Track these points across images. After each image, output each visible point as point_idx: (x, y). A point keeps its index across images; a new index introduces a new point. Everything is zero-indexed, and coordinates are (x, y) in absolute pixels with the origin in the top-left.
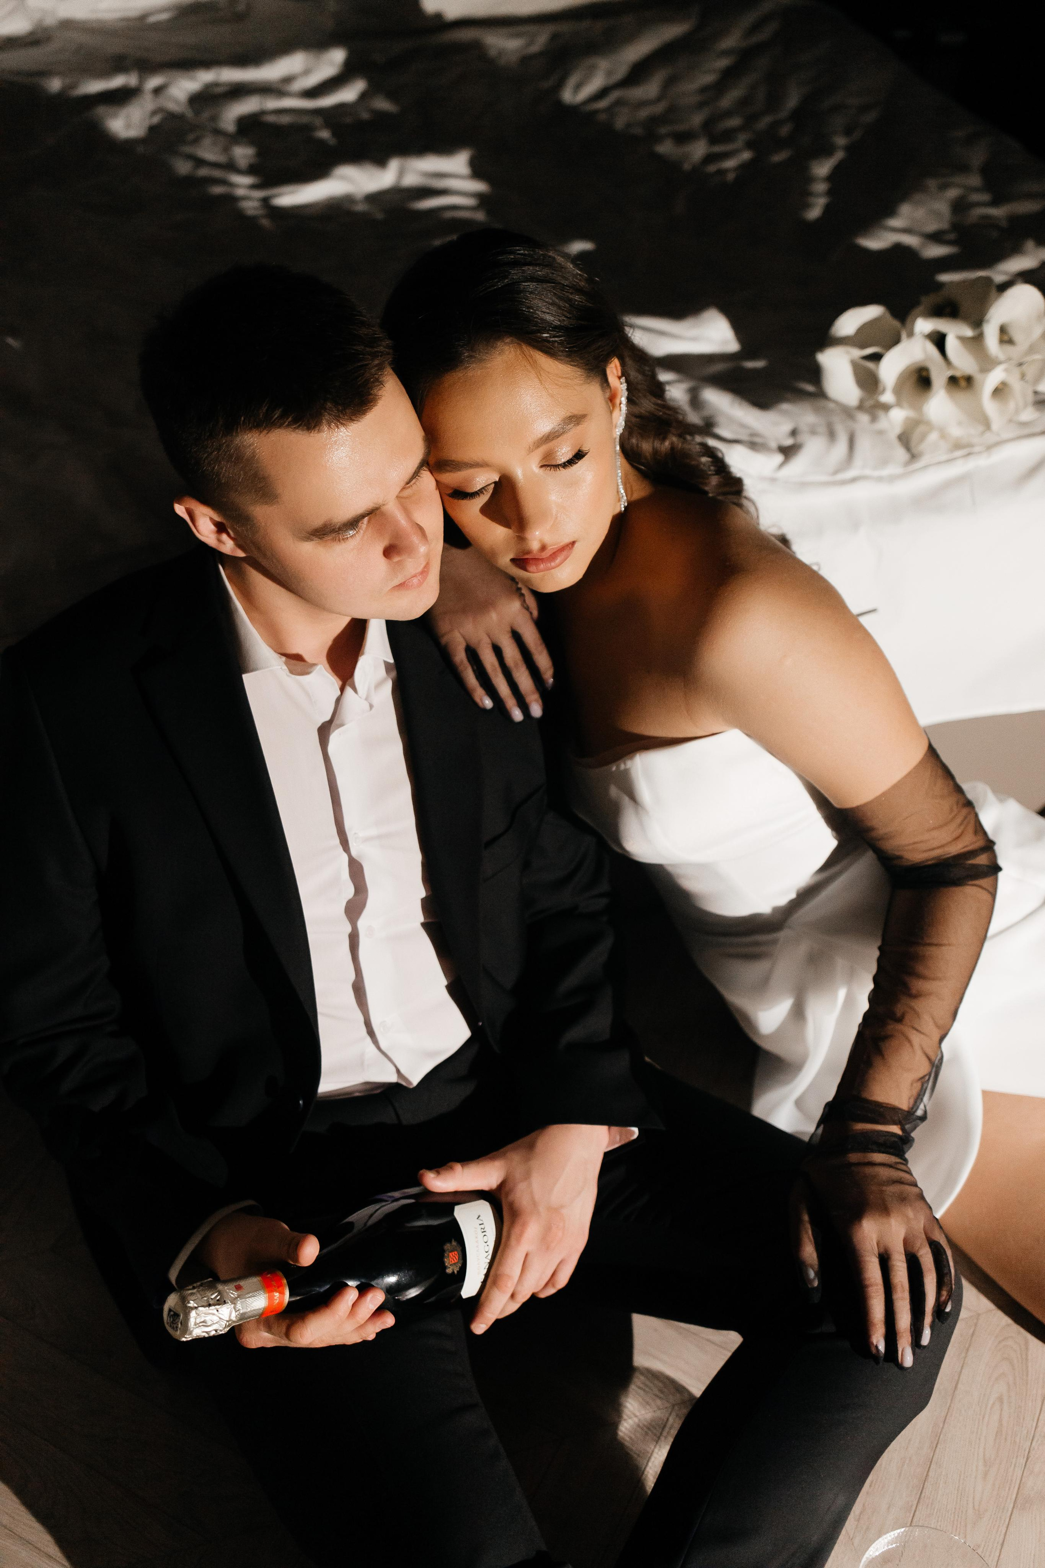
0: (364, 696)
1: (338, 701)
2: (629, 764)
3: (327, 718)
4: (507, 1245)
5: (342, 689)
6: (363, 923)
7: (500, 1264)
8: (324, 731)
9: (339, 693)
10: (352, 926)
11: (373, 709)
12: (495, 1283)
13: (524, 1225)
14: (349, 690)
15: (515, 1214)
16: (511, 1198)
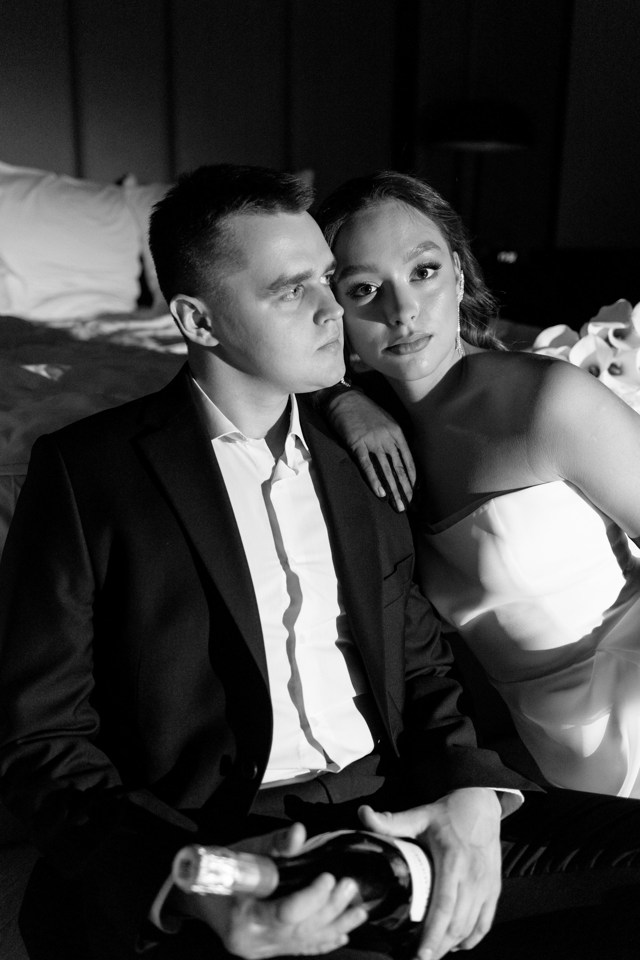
0: (291, 467)
1: (274, 468)
2: (486, 507)
3: (268, 478)
4: (442, 874)
5: (277, 462)
6: (298, 627)
7: (440, 887)
8: (266, 487)
9: (274, 464)
10: (289, 632)
11: (299, 474)
12: (438, 906)
13: (455, 856)
14: (281, 462)
15: (444, 849)
16: (438, 837)
